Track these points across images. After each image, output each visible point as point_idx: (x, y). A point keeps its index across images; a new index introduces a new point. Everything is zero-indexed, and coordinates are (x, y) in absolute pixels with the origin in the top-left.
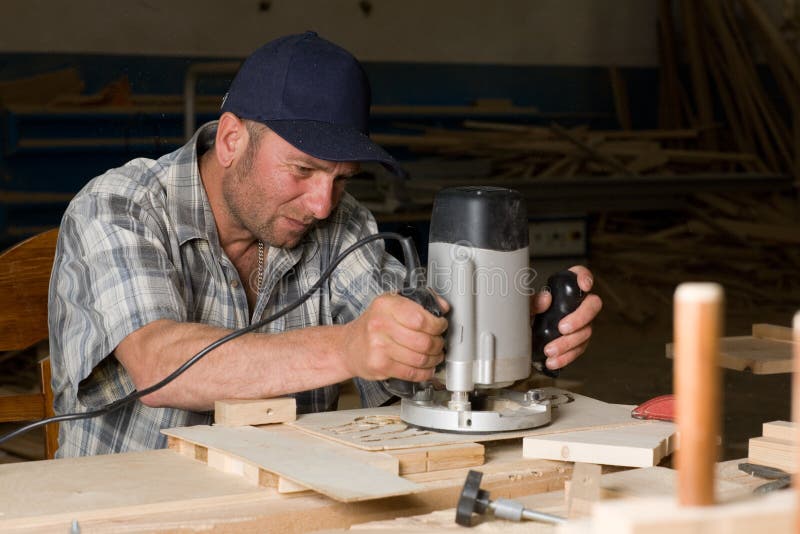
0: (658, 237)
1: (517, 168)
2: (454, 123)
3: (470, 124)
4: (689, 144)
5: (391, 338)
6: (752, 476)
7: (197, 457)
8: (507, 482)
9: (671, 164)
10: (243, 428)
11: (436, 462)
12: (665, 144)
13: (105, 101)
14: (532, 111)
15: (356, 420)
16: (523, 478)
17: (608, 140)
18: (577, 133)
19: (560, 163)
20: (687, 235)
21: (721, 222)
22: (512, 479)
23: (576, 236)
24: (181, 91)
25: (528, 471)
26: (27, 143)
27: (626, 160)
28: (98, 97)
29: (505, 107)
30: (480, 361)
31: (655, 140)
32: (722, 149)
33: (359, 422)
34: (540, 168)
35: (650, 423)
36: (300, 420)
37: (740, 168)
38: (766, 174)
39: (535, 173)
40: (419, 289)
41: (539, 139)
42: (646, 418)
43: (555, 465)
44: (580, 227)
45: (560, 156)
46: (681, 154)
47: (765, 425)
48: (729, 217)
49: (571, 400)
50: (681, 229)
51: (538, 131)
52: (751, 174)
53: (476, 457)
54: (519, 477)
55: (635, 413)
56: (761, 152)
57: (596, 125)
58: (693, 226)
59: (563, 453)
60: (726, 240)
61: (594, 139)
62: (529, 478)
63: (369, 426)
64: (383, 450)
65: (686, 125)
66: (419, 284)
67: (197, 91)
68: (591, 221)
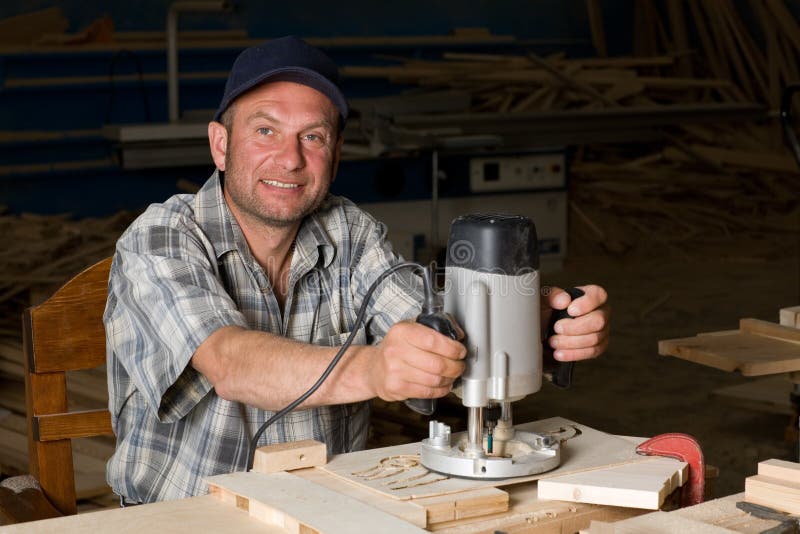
0: (634, 165)
1: (496, 98)
2: (433, 53)
3: (448, 55)
4: (664, 71)
5: (405, 362)
6: (748, 516)
7: (238, 506)
8: (524, 525)
9: (648, 91)
10: (280, 474)
11: (464, 511)
12: (641, 71)
13: (89, 39)
14: (509, 39)
15: (382, 462)
16: (539, 520)
17: (585, 68)
18: (554, 61)
19: (539, 93)
20: (665, 161)
21: (697, 149)
22: (529, 521)
23: (556, 169)
24: (163, 27)
25: (543, 513)
26: (14, 83)
27: (602, 88)
28: (82, 35)
29: (482, 36)
30: (494, 378)
31: (630, 68)
32: (697, 75)
33: (385, 462)
34: (519, 98)
35: (652, 460)
36: (332, 462)
37: (716, 96)
38: (745, 104)
39: (514, 104)
40: (436, 315)
41: (517, 69)
42: (649, 454)
43: (567, 505)
44: (559, 160)
45: (537, 86)
46: (657, 81)
47: (760, 464)
48: (704, 143)
49: (579, 432)
50: (658, 156)
51: (517, 61)
52: (729, 104)
53: (501, 504)
54: (536, 519)
55: (639, 450)
56: (736, 79)
57: (572, 53)
58: (671, 153)
59: (575, 495)
60: (702, 167)
61: (572, 67)
62: (544, 519)
63: (394, 468)
64: (412, 499)
65: (662, 51)
66: (436, 310)
67: (180, 29)
68: (570, 153)
